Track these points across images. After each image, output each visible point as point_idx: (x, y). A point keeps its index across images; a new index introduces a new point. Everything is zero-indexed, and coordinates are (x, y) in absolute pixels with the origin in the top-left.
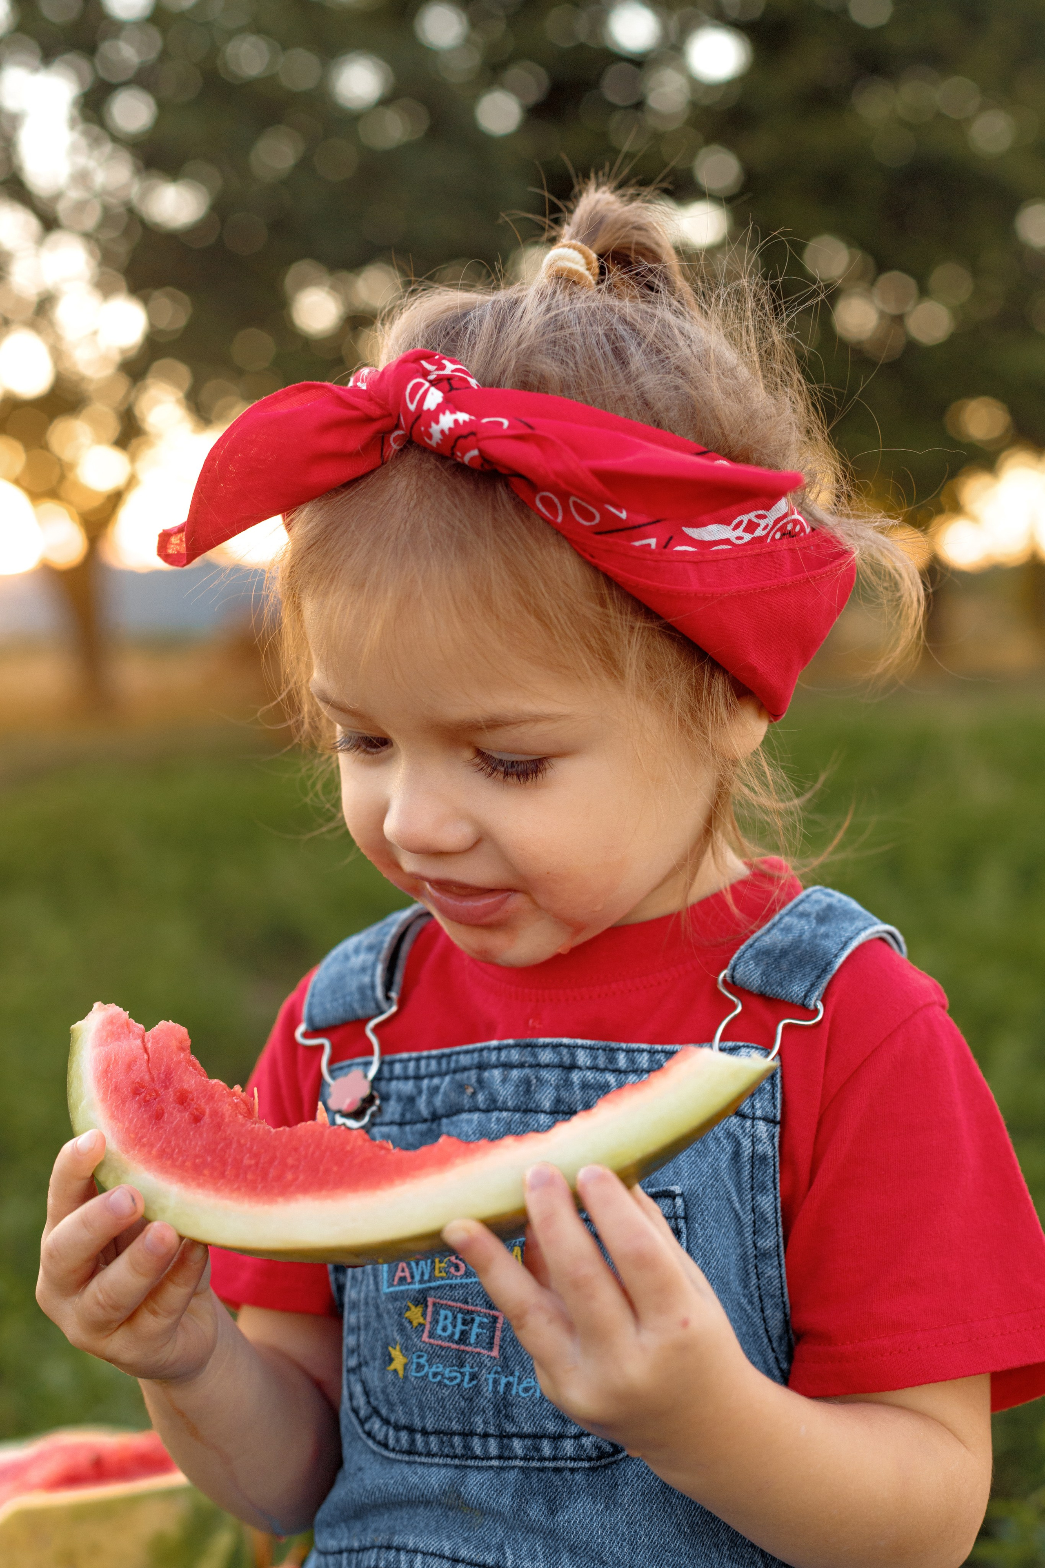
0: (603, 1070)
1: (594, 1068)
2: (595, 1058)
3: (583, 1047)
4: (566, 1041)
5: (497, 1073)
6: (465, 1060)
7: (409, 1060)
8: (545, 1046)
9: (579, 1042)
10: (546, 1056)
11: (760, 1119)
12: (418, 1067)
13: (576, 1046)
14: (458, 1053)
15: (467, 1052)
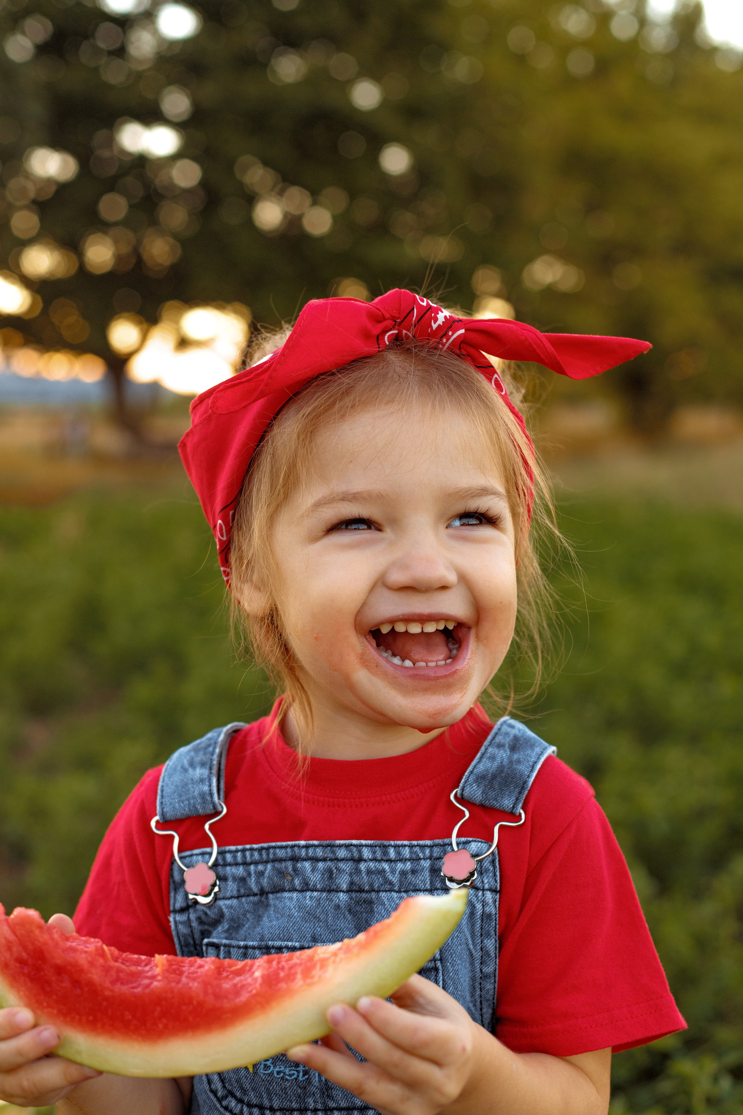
0: (380, 861)
1: (375, 860)
2: (374, 853)
3: (366, 846)
4: (354, 842)
5: (307, 865)
6: (281, 853)
7: (237, 851)
8: (340, 846)
9: (363, 842)
10: (342, 853)
11: (487, 890)
12: (244, 856)
13: (361, 846)
14: (274, 848)
15: (281, 847)
